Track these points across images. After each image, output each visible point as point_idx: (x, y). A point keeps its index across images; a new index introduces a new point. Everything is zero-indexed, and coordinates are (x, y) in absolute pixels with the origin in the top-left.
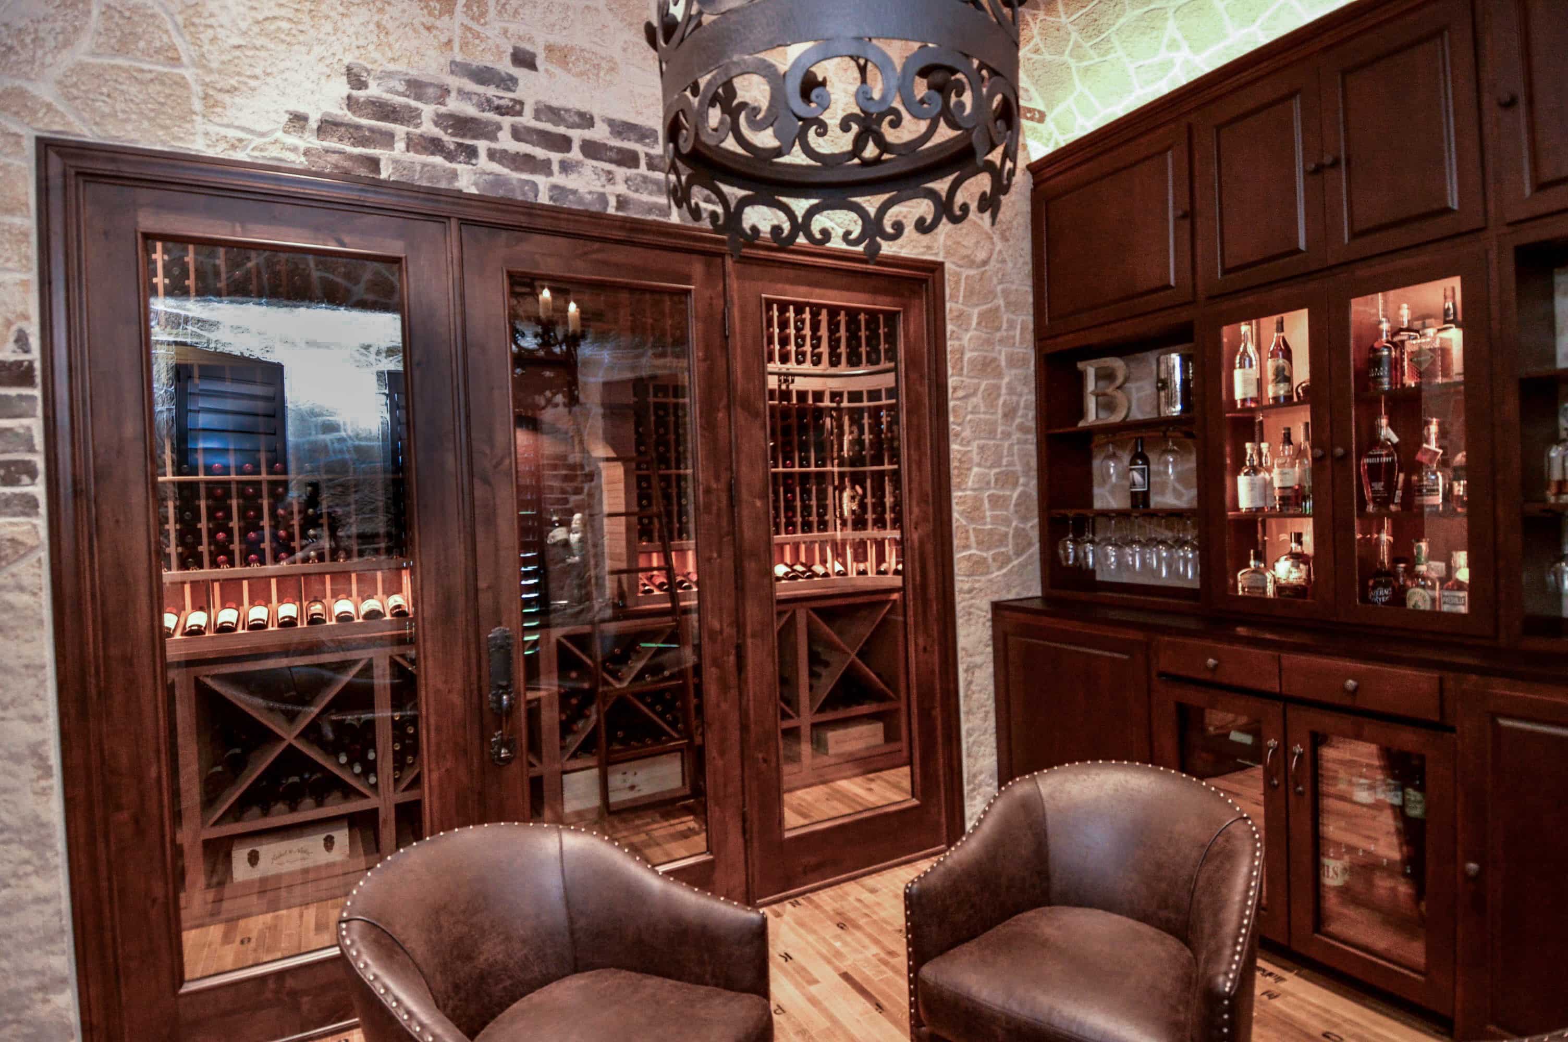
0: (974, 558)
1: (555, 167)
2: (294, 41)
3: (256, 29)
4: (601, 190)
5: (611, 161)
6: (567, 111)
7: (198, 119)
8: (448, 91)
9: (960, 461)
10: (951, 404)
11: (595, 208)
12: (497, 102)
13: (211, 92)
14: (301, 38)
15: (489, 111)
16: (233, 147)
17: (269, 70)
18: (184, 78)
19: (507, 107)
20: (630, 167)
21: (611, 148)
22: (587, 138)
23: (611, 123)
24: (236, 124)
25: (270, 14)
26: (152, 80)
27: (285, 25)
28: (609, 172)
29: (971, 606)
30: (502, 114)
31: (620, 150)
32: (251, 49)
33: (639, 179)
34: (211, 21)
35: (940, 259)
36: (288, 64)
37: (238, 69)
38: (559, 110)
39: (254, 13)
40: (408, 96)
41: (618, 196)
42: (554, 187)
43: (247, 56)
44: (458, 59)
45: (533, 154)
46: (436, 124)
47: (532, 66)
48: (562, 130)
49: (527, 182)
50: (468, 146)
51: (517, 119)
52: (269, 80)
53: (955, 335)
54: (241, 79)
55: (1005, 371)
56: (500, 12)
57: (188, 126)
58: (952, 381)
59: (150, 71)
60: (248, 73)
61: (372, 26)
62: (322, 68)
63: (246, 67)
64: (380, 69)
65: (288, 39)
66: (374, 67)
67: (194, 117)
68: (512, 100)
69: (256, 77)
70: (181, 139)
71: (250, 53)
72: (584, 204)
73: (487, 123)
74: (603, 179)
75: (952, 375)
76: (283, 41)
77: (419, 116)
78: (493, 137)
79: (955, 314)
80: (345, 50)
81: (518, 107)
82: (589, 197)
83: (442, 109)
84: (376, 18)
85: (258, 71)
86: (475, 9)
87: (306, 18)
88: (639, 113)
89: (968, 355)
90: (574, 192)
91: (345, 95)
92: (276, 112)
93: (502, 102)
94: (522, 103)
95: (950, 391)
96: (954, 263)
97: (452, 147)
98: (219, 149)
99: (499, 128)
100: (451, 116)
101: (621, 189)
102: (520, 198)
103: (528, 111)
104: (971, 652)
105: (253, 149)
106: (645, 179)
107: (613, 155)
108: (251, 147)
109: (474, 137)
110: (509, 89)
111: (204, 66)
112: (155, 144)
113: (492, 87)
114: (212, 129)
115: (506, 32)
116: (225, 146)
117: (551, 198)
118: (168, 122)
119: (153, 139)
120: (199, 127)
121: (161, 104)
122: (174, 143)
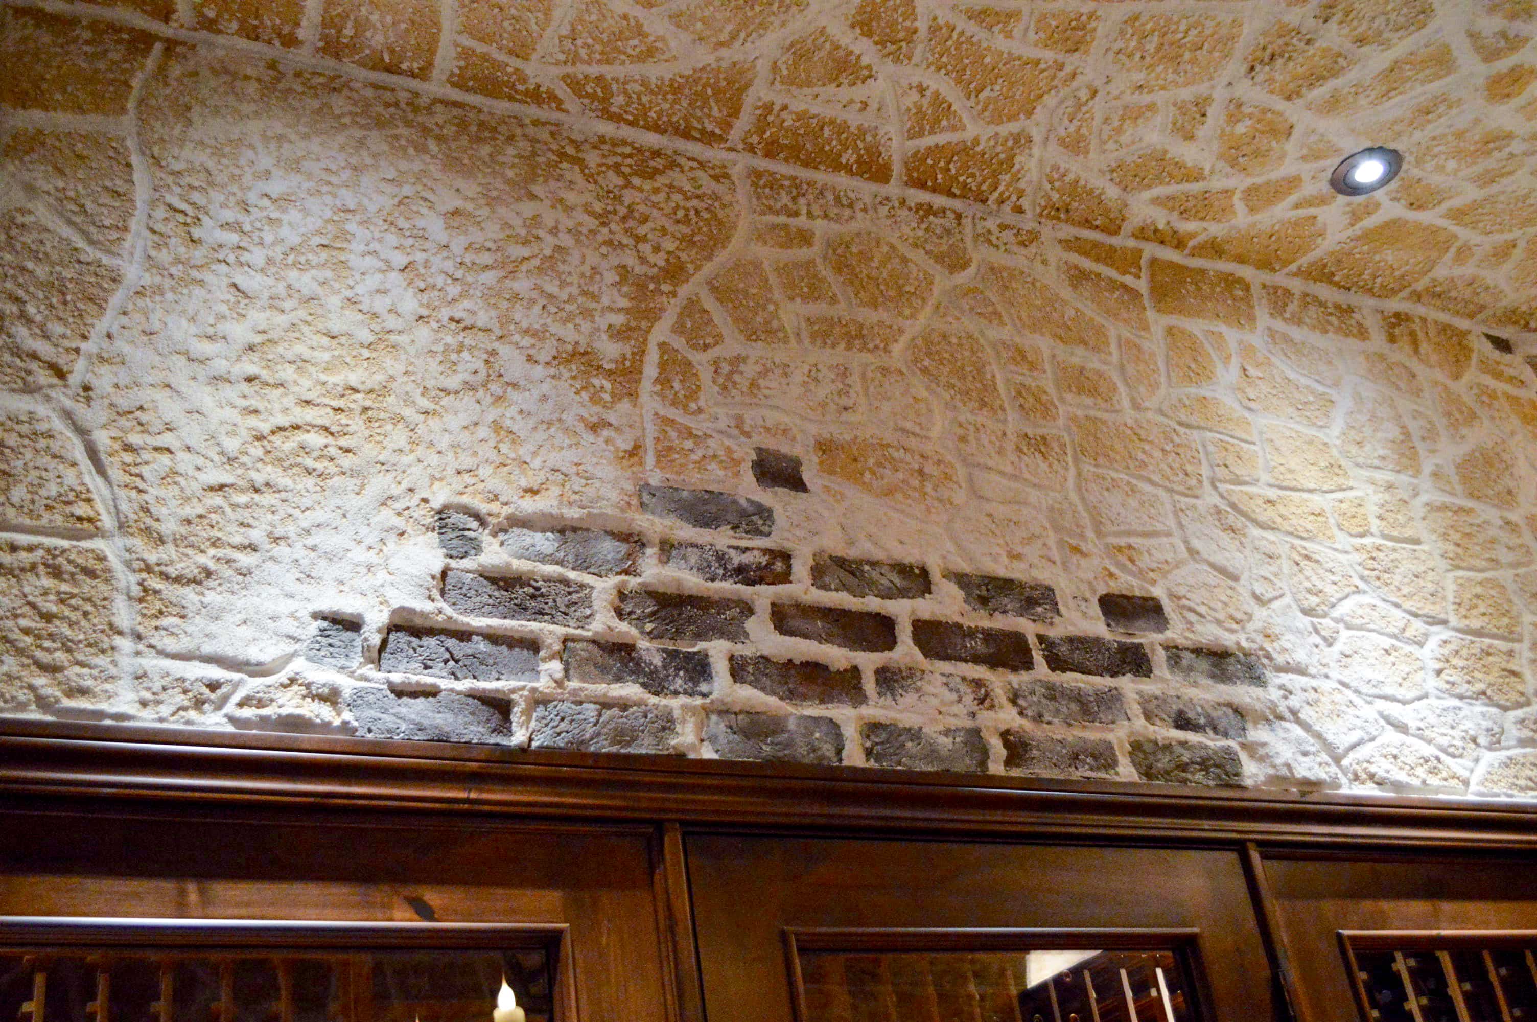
1: (869, 685)
2: (332, 468)
3: (257, 450)
4: (969, 723)
5: (976, 659)
6: (873, 564)
7: (125, 644)
8: (641, 543)
11: (965, 764)
12: (737, 559)
13: (155, 583)
14: (346, 461)
15: (724, 578)
16: (199, 703)
17: (279, 532)
18: (102, 559)
19: (759, 567)
20: (1015, 669)
21: (971, 633)
22: (926, 616)
23: (962, 580)
24: (208, 648)
25: (283, 421)
26: (33, 567)
27: (315, 439)
28: (978, 683)
30: (750, 583)
31: (989, 636)
32: (243, 491)
33: (1041, 690)
34: (167, 439)
36: (319, 515)
37: (215, 533)
38: (860, 562)
39: (253, 421)
40: (560, 563)
41: (1005, 735)
42: (872, 728)
43: (234, 506)
44: (655, 480)
45: (822, 660)
46: (620, 614)
47: (797, 484)
48: (873, 604)
49: (816, 720)
50: (689, 657)
51: (781, 589)
52: (281, 550)
54: (220, 553)
56: (725, 388)
57: (101, 661)
59: (31, 549)
60: (237, 539)
61: (483, 432)
62: (387, 516)
63: (233, 528)
64: (506, 511)
65: (319, 466)
66: (495, 507)
67: (118, 641)
68: (766, 551)
69: (252, 548)
70: (83, 692)
71: (242, 499)
72: (940, 759)
73: (724, 604)
74: (969, 699)
76: (309, 472)
77: (587, 601)
78: (735, 633)
80: (433, 478)
81: (779, 566)
82: (946, 742)
83: (633, 582)
84: (492, 414)
85: (257, 535)
86: (677, 385)
87: (356, 424)
88: (1015, 557)
90: (915, 735)
91: (437, 569)
92: (293, 615)
93: (747, 558)
94: (786, 557)
97: (657, 661)
98: (165, 710)
99: (748, 610)
100: (651, 594)
101: (1008, 717)
102: (810, 759)
103: (801, 569)
105: (241, 705)
106: (1053, 693)
107: (977, 645)
108: (236, 698)
109: (700, 636)
110: (757, 532)
111: (147, 531)
112: (22, 706)
113: (726, 530)
114: (152, 663)
115: (739, 422)
116: (181, 699)
117: (869, 753)
118: (60, 656)
119: (23, 695)
120: (127, 663)
121: (48, 617)
122: (67, 703)
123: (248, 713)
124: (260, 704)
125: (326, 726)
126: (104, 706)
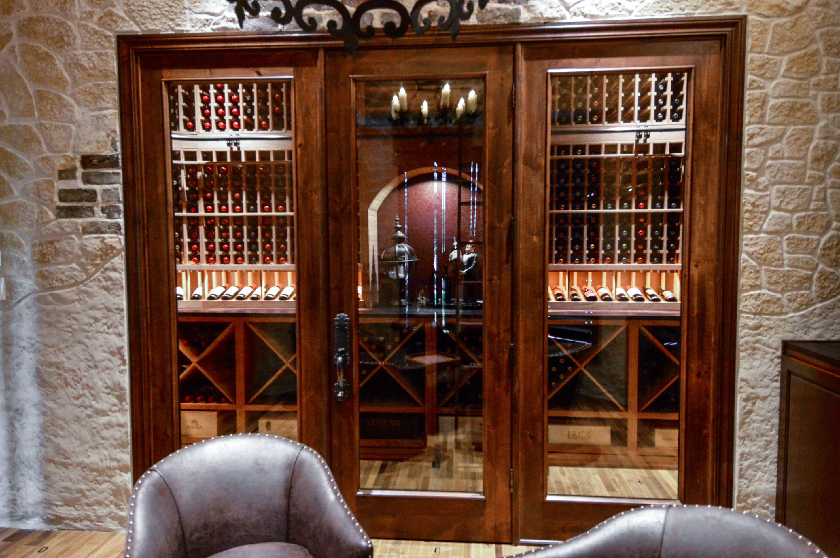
0: (764, 298)
7: (187, 11)
9: (753, 204)
10: (746, 151)
16: (204, 25)
24: (206, 10)
29: (757, 342)
35: (743, 13)
53: (755, 85)
55: (820, 115)
57: (182, 17)
58: (747, 130)
70: (179, 25)
75: (750, 123)
79: (757, 63)
89: (772, 102)
95: (746, 138)
96: (759, 14)
98: (197, 28)
104: (752, 383)
105: (213, 25)
108: (212, 23)
112: (167, 30)
114: (194, 16)
116: (200, 25)
118: (174, 17)
119: (167, 27)
120: (188, 17)
121: (171, 7)
122: (177, 28)
123: (215, 27)
124: (217, 24)
125: (232, 29)
126: (183, 28)
